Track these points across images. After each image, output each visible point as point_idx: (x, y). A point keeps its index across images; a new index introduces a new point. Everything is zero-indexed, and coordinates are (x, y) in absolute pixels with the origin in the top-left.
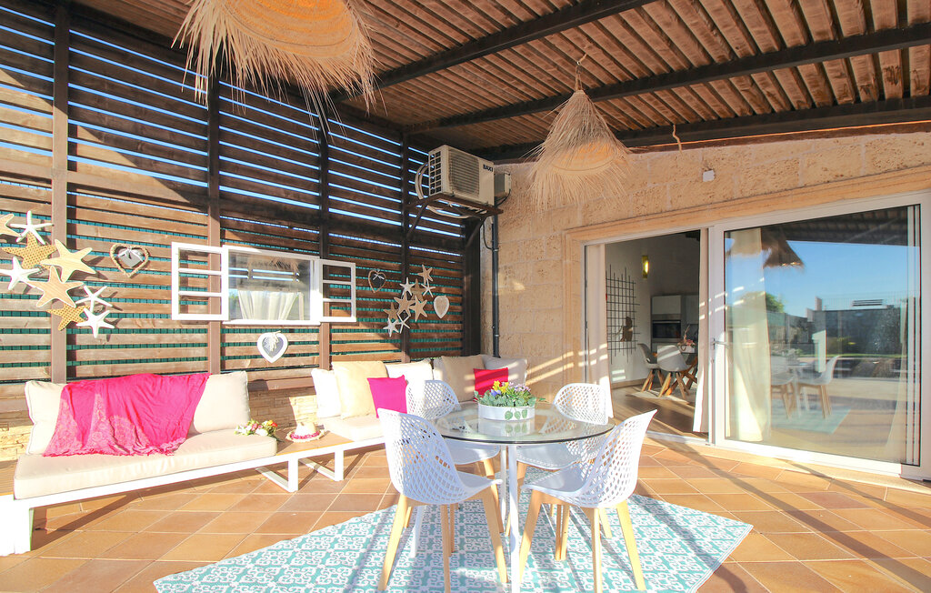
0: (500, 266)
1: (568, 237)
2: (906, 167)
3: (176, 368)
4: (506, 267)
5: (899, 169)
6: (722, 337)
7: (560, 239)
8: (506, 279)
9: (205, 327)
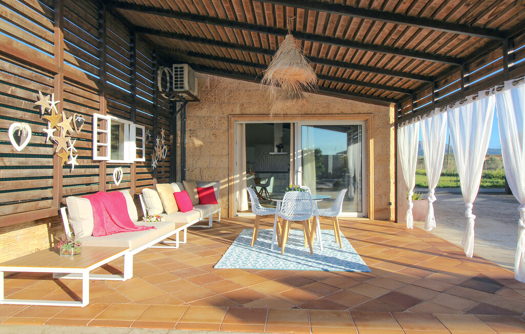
0: (186, 129)
1: (232, 118)
2: (360, 113)
3: (90, 190)
4: (190, 130)
5: (358, 114)
6: (300, 169)
7: (227, 119)
8: (190, 137)
9: (98, 164)
